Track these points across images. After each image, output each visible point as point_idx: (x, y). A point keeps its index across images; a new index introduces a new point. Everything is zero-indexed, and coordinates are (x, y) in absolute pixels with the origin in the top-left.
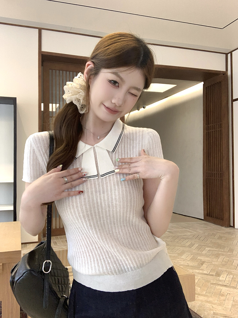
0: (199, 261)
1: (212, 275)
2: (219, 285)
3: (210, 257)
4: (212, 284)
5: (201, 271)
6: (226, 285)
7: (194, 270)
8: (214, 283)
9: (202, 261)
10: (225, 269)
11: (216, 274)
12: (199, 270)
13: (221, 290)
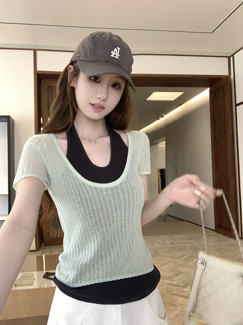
9: (180, 272)
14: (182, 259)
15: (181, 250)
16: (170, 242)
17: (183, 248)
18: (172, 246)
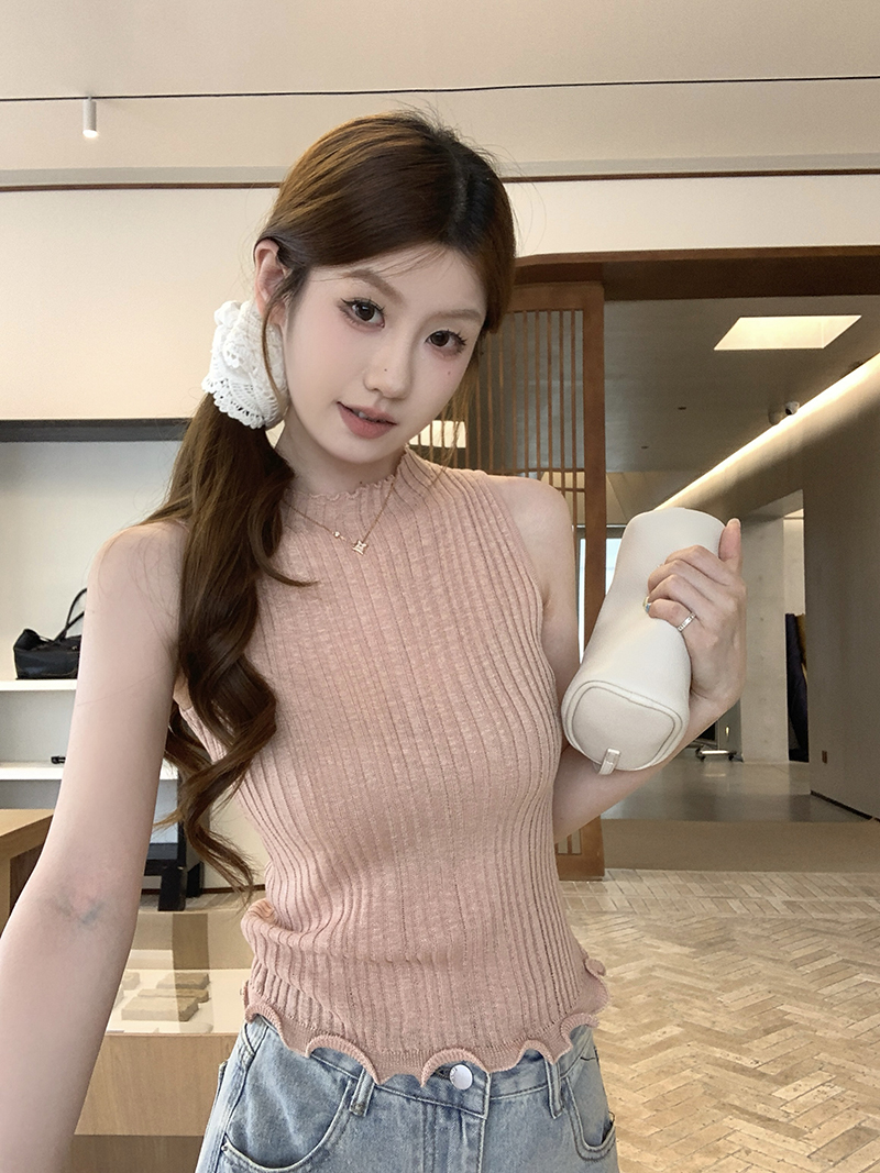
0: (772, 1018)
1: (763, 1075)
2: (747, 1112)
3: (834, 1009)
4: (723, 1106)
5: (732, 1056)
6: (770, 1120)
7: (711, 1048)
8: (737, 1103)
9: (782, 1020)
10: (842, 1061)
11: (781, 1074)
12: (731, 1049)
13: (729, 1134)
14: (807, 969)
15: (816, 932)
16: (788, 898)
17: (828, 924)
18: (789, 915)
